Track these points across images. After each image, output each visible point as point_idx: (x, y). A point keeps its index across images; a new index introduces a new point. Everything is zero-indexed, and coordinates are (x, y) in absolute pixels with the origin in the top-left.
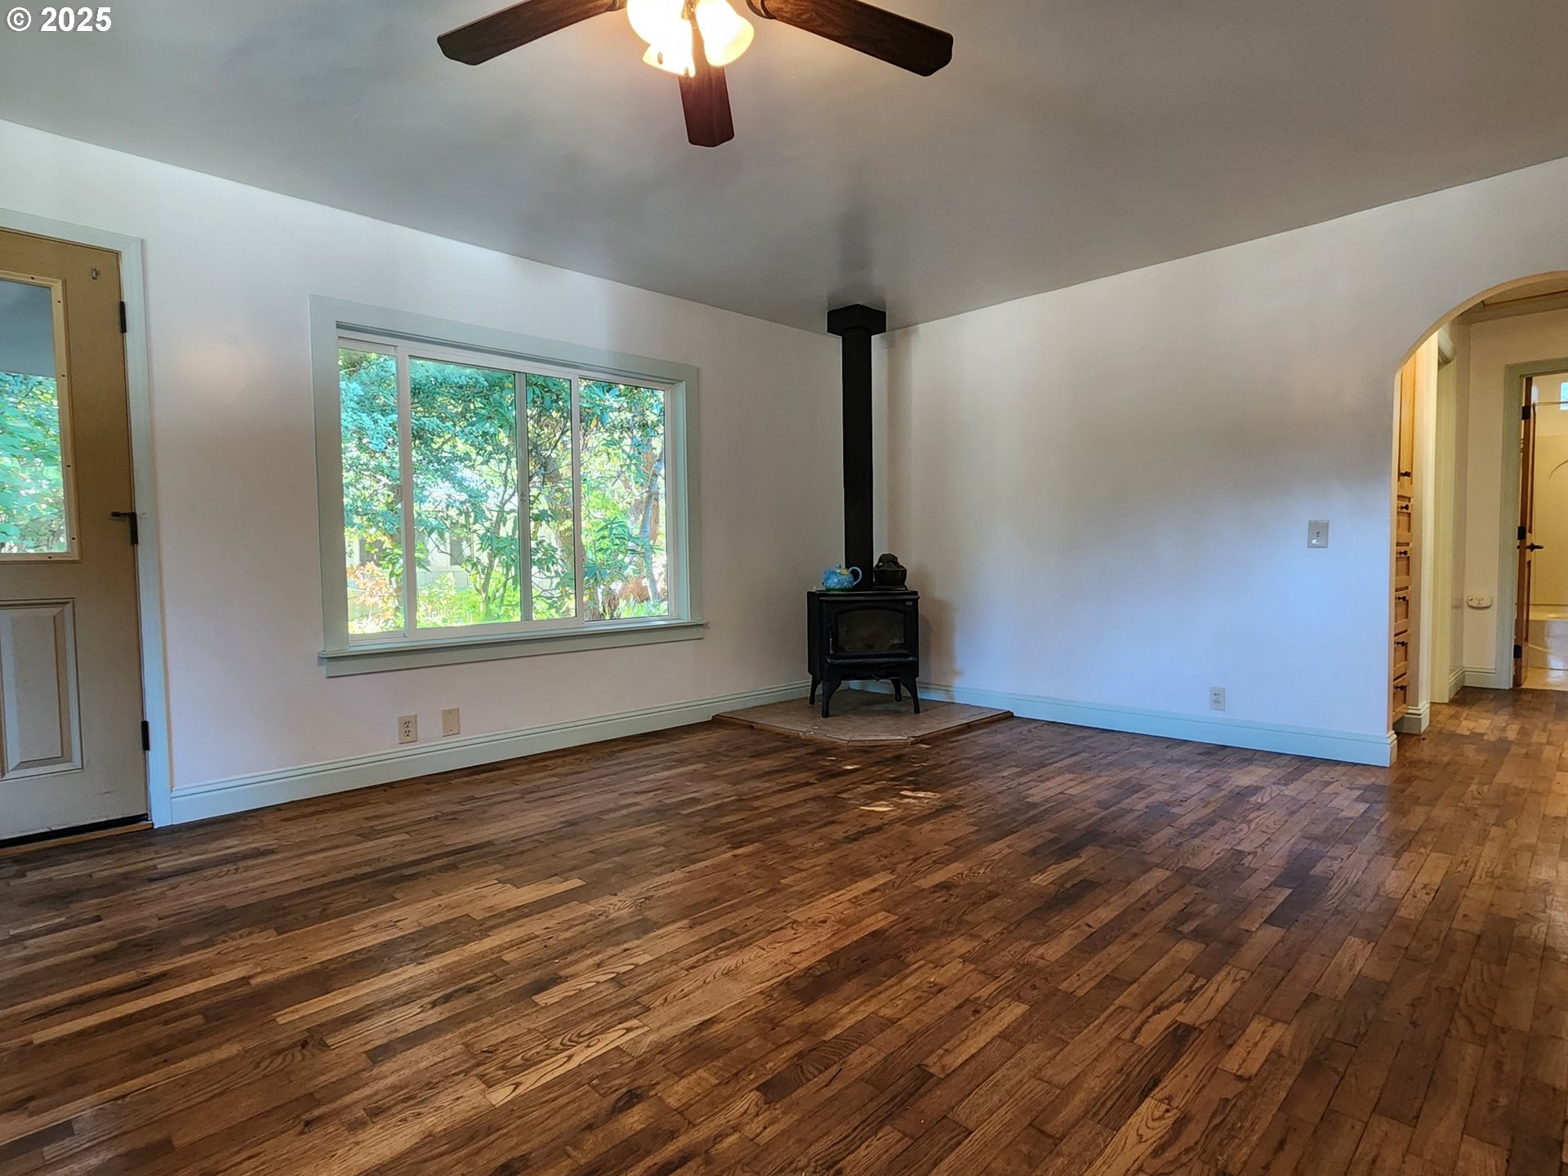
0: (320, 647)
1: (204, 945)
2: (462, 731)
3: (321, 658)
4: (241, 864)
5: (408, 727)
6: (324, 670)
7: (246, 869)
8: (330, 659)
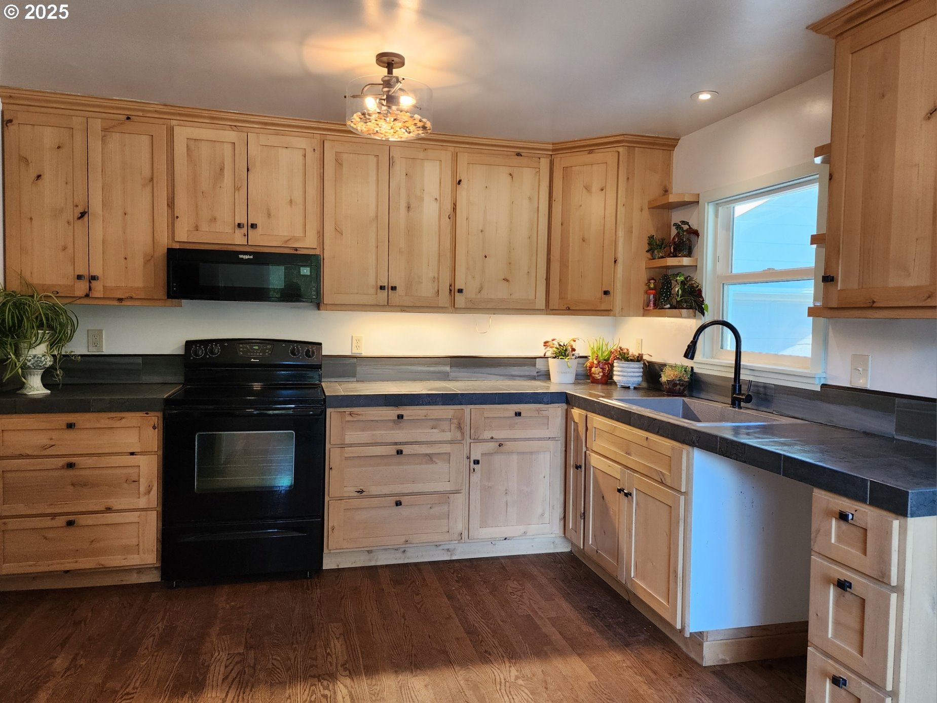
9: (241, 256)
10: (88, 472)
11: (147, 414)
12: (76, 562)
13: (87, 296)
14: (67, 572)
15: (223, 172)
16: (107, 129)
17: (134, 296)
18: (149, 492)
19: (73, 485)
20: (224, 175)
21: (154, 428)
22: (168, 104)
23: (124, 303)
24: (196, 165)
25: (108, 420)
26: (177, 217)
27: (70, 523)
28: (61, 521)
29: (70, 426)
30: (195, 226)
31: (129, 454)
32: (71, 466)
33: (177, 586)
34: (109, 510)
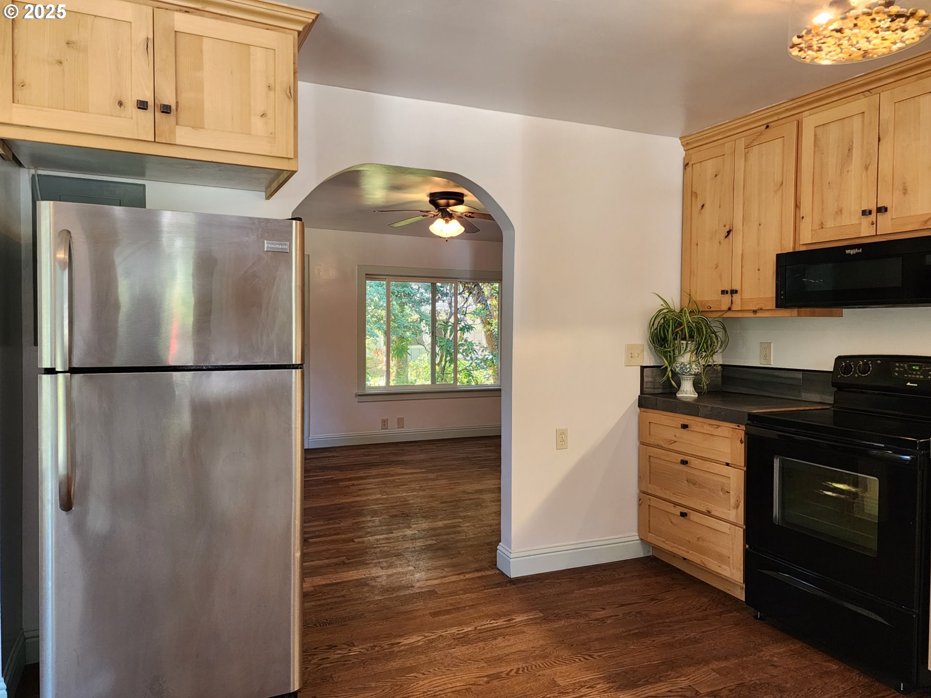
0: (356, 391)
1: (322, 472)
2: (405, 426)
3: (356, 395)
4: (330, 458)
5: (385, 423)
6: (357, 399)
7: (331, 459)
8: (359, 395)
9: (848, 252)
10: (697, 473)
11: (738, 426)
12: (688, 552)
13: (730, 309)
14: (685, 559)
15: (852, 152)
16: (748, 145)
17: (764, 308)
18: (737, 507)
19: (687, 481)
20: (852, 155)
21: (741, 442)
22: (794, 98)
23: (758, 315)
24: (823, 154)
25: (709, 426)
26: (803, 217)
27: (683, 515)
28: (678, 510)
29: (685, 427)
30: (820, 224)
31: (725, 464)
32: (684, 462)
33: (761, 619)
34: (708, 513)
